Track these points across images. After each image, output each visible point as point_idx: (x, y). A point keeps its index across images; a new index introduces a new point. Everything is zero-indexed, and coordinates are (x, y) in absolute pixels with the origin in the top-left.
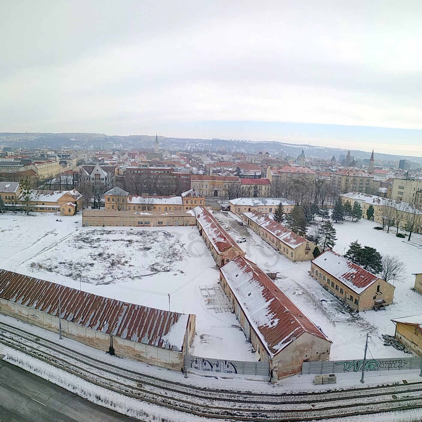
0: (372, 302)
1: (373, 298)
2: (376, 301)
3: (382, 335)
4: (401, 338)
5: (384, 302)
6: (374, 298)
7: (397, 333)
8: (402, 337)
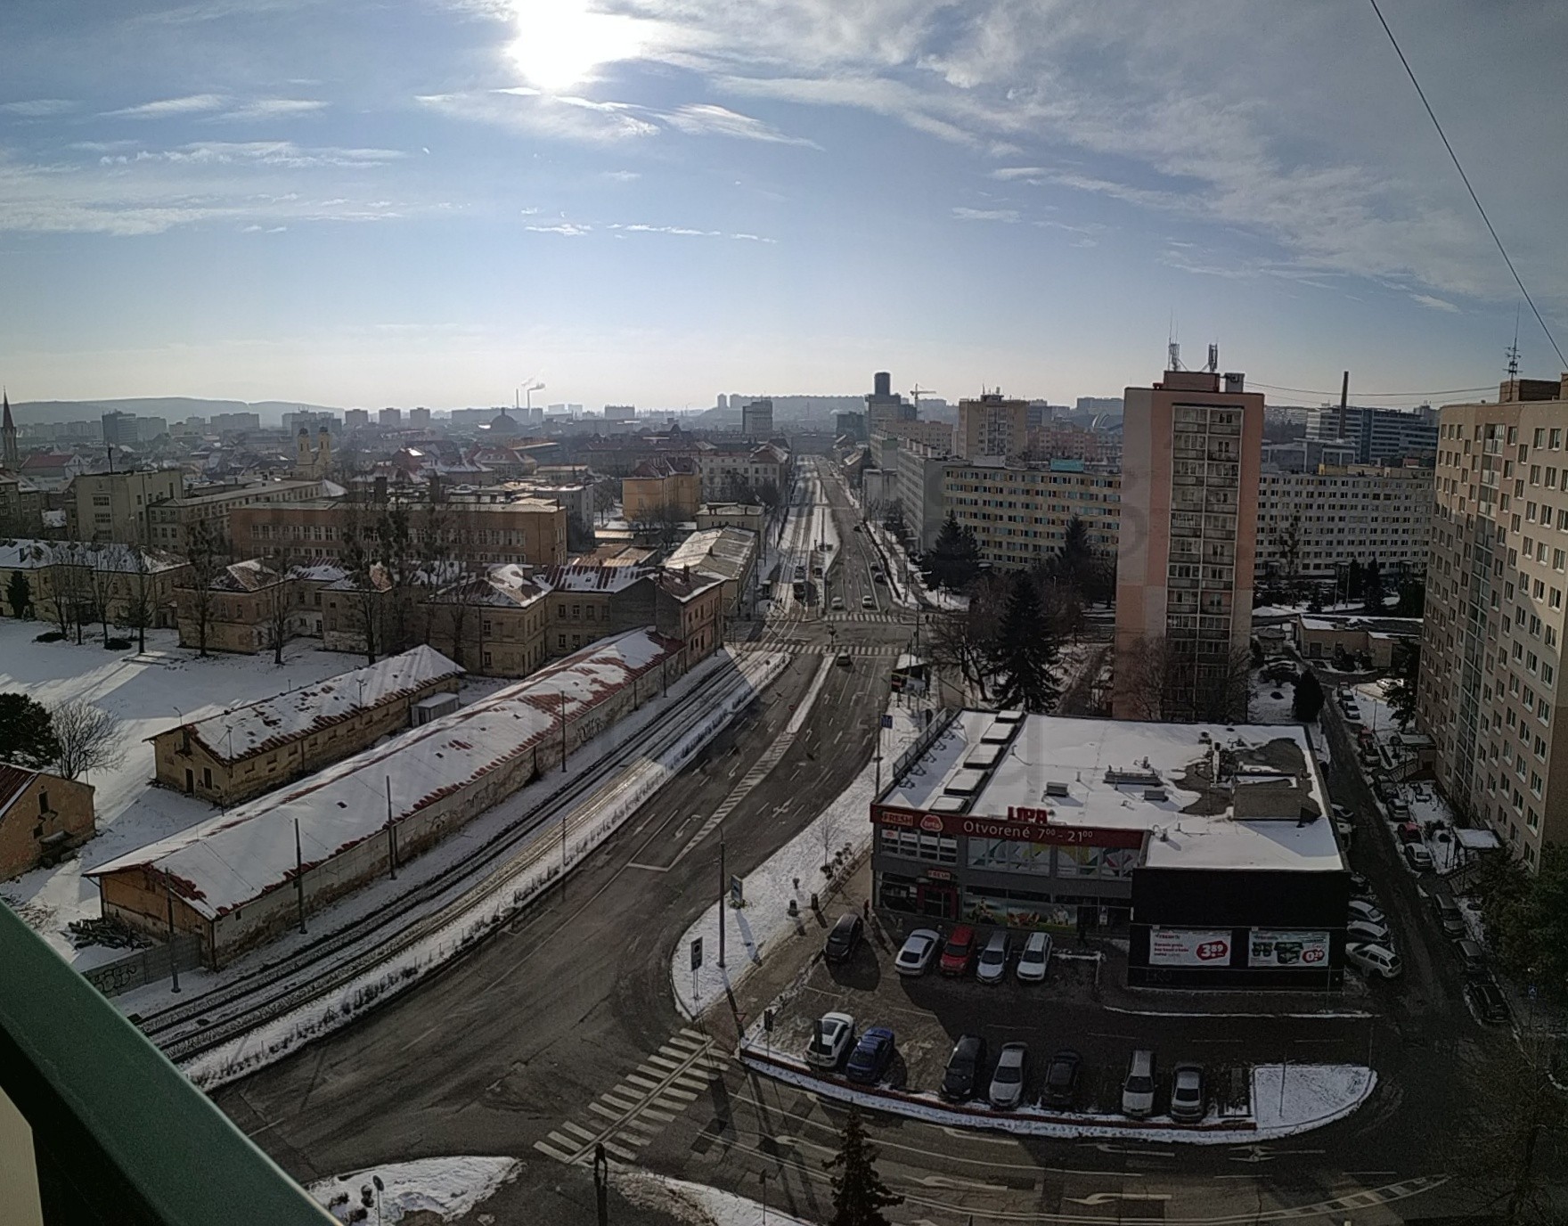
0: (32, 846)
1: (32, 834)
2: (46, 840)
3: (70, 925)
4: (117, 914)
5: (68, 836)
6: (38, 832)
7: (105, 904)
8: (121, 911)
